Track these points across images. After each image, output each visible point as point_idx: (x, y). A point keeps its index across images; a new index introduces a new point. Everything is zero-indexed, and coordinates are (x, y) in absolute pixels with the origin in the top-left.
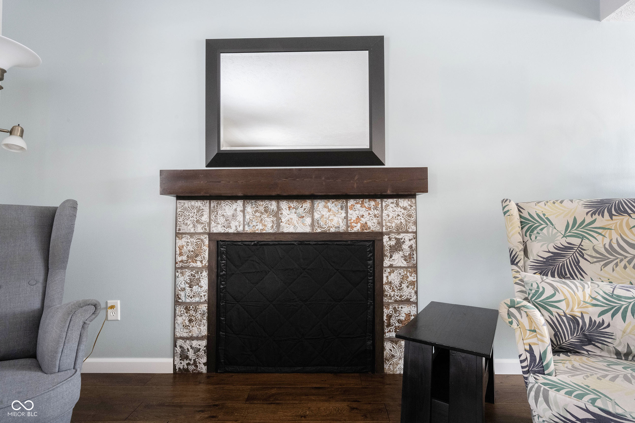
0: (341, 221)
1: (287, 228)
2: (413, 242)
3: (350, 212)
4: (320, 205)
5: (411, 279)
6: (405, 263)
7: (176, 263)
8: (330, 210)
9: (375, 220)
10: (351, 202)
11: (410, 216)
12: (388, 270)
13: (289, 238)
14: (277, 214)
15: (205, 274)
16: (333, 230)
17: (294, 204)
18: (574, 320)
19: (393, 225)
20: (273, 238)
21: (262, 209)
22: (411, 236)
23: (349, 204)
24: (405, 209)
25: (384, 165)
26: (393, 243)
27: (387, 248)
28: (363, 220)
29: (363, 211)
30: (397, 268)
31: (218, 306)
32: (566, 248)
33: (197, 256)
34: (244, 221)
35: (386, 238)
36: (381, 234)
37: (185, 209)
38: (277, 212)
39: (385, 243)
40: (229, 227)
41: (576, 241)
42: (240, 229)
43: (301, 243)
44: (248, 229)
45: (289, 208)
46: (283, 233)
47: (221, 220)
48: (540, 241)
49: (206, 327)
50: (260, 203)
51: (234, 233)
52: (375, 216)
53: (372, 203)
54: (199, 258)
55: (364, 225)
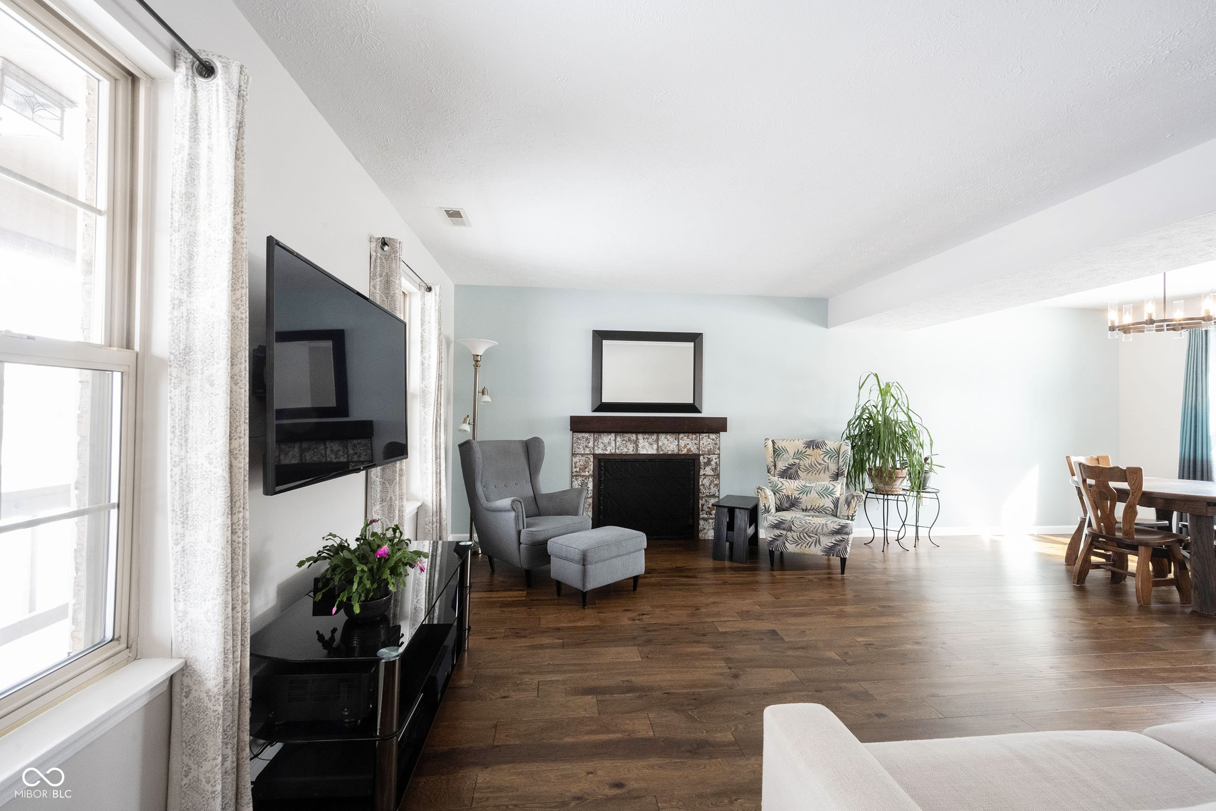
0: (675, 447)
1: (642, 451)
2: (717, 460)
3: (681, 441)
4: (662, 437)
5: (716, 482)
6: (712, 472)
7: (572, 473)
8: (668, 440)
9: (695, 447)
10: (681, 435)
11: (716, 444)
12: (703, 477)
13: (644, 457)
14: (636, 443)
15: (591, 479)
16: (670, 452)
17: (646, 436)
18: (788, 497)
19: (706, 450)
20: (633, 457)
21: (626, 439)
22: (716, 456)
23: (680, 437)
24: (713, 440)
25: (700, 412)
26: (706, 460)
27: (702, 464)
28: (688, 447)
29: (688, 441)
30: (707, 475)
31: (599, 500)
32: (793, 465)
33: (586, 468)
34: (616, 446)
35: (701, 458)
36: (699, 455)
37: (578, 438)
38: (636, 441)
39: (701, 461)
40: (607, 450)
41: (797, 461)
42: (613, 451)
43: (651, 460)
44: (618, 452)
45: (644, 438)
46: (639, 454)
47: (601, 446)
48: (782, 461)
49: (591, 513)
50: (626, 435)
51: (609, 454)
52: (695, 444)
53: (694, 436)
54: (586, 470)
55: (689, 450)
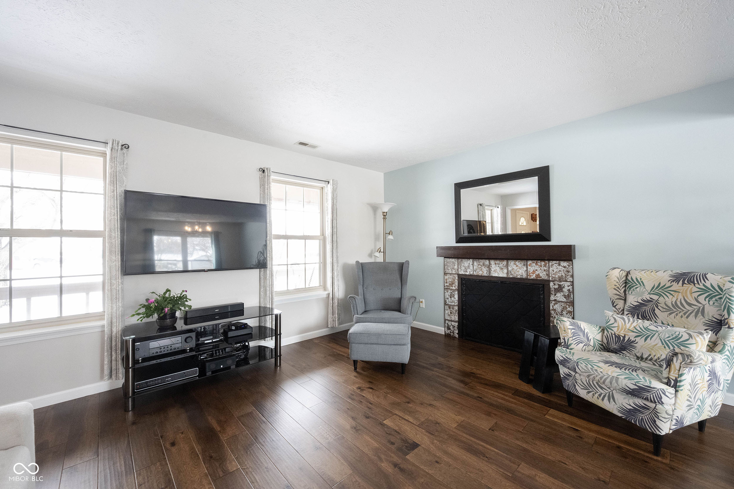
0: (523, 272)
1: (495, 274)
2: (570, 287)
3: (529, 267)
4: (512, 263)
5: (569, 309)
6: (565, 299)
7: (445, 286)
8: (517, 266)
9: (544, 273)
10: (529, 262)
11: (568, 272)
12: (554, 302)
13: (495, 279)
14: (489, 267)
15: (456, 292)
16: (519, 277)
17: (497, 262)
18: (618, 337)
19: (557, 276)
20: (487, 279)
21: (481, 264)
22: (569, 284)
23: (528, 263)
24: (565, 267)
25: (549, 240)
26: (556, 287)
27: (553, 289)
28: (537, 273)
29: (537, 267)
30: (559, 302)
31: (462, 308)
32: (648, 301)
33: (453, 284)
34: (473, 269)
35: (551, 284)
36: (549, 281)
37: (447, 262)
38: (489, 266)
39: (551, 287)
40: (467, 272)
41: (655, 297)
42: (472, 273)
43: (502, 282)
44: (475, 273)
45: (495, 264)
46: (492, 277)
47: (463, 268)
48: (634, 295)
49: (457, 317)
50: (481, 261)
51: (469, 275)
52: (545, 270)
53: (543, 263)
54: (454, 285)
55: (538, 275)
